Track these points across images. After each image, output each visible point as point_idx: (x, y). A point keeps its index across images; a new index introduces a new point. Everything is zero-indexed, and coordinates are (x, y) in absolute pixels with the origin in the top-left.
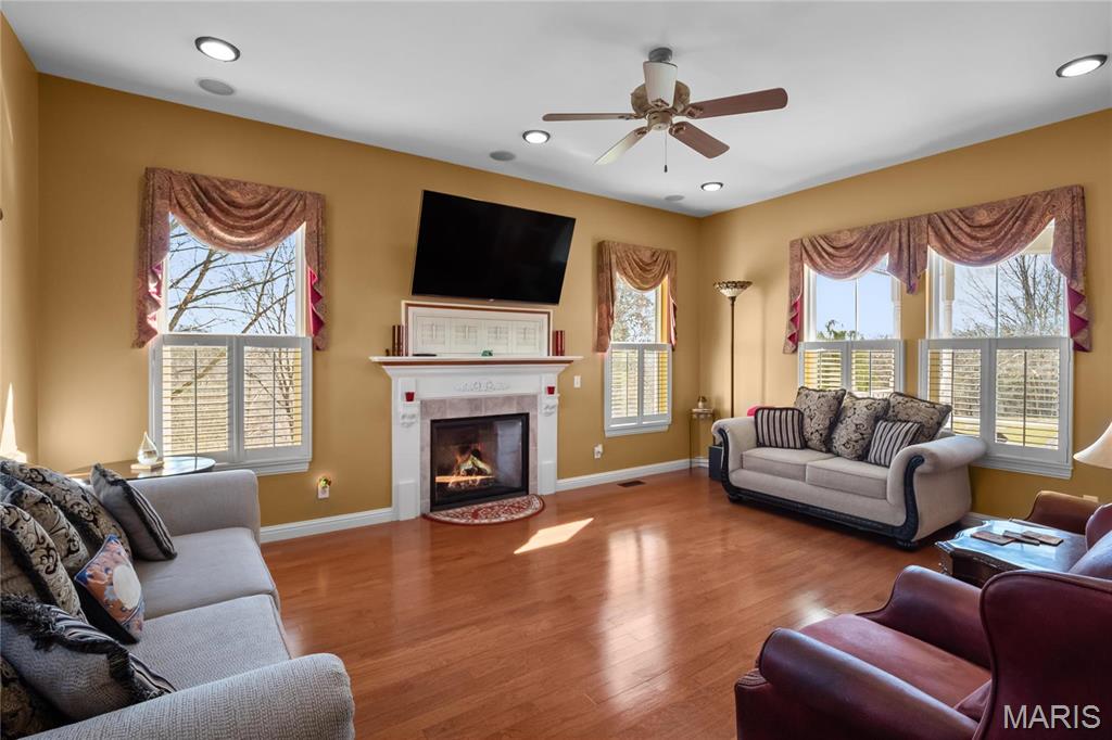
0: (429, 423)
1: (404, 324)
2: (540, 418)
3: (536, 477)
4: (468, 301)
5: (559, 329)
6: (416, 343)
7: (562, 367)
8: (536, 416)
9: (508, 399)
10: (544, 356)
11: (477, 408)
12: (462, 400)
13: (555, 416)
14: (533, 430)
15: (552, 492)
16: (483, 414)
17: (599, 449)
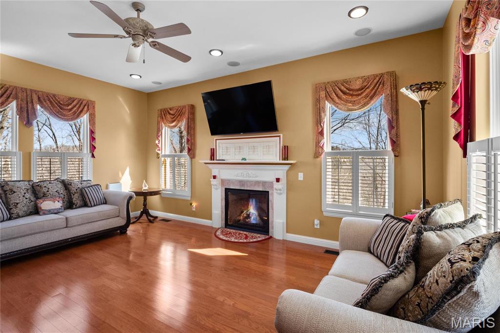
0: (224, 189)
1: (215, 148)
2: (275, 195)
3: (273, 228)
4: (235, 135)
5: (286, 145)
6: (219, 155)
7: (287, 167)
8: (273, 194)
9: (257, 183)
10: (278, 161)
11: (243, 185)
12: (236, 181)
13: (284, 196)
14: (271, 201)
15: (282, 239)
16: (246, 189)
17: (317, 222)
